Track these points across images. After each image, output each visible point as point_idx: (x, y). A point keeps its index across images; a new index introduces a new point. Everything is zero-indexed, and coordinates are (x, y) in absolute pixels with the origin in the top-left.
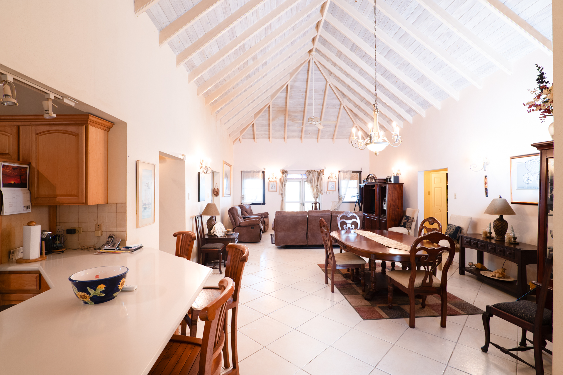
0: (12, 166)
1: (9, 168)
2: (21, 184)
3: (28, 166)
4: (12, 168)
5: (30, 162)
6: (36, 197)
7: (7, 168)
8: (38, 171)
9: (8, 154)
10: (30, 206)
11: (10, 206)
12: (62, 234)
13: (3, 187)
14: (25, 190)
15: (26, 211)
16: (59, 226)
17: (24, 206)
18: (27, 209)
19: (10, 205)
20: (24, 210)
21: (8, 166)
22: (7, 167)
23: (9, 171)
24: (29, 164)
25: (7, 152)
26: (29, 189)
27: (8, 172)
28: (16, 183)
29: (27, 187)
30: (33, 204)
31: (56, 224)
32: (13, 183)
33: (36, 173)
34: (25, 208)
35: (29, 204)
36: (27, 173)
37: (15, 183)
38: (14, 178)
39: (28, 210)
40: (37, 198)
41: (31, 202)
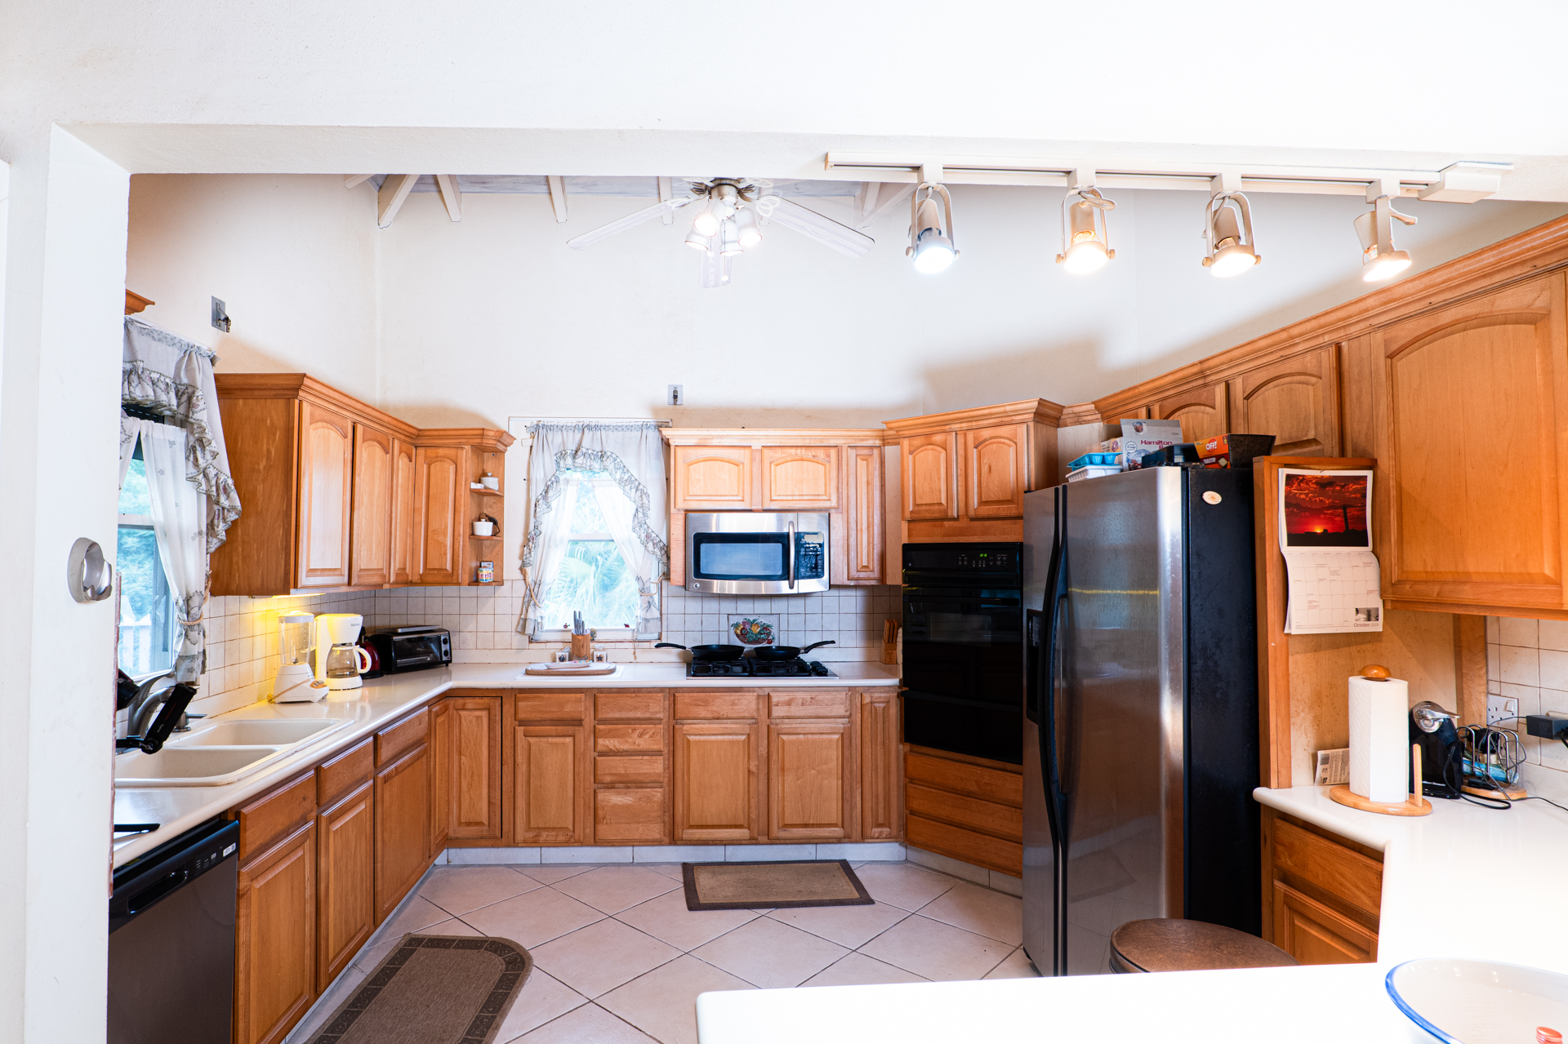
0: (1316, 477)
1: (1307, 484)
2: (1350, 534)
3: (1369, 474)
4: (1316, 483)
5: (1376, 457)
6: (1394, 579)
7: (1299, 484)
8: (1399, 488)
9: (1314, 441)
10: (1377, 609)
11: (1312, 605)
12: (1506, 731)
13: (1288, 545)
14: (1360, 554)
15: (1365, 625)
16: (1500, 695)
17: (1357, 610)
18: (1369, 619)
19: (1310, 602)
20: (1358, 623)
21: (1304, 479)
22: (1302, 481)
23: (1307, 495)
24: (1372, 465)
25: (1311, 435)
26: (1373, 552)
27: (1303, 496)
28: (1330, 531)
29: (1367, 545)
30: (1389, 606)
31: (1487, 688)
32: (1319, 530)
33: (1393, 493)
34: (1362, 616)
35: (1376, 602)
36: (1364, 496)
37: (1325, 531)
38: (1322, 516)
39: (1373, 625)
40: (1400, 582)
41: (1382, 595)
